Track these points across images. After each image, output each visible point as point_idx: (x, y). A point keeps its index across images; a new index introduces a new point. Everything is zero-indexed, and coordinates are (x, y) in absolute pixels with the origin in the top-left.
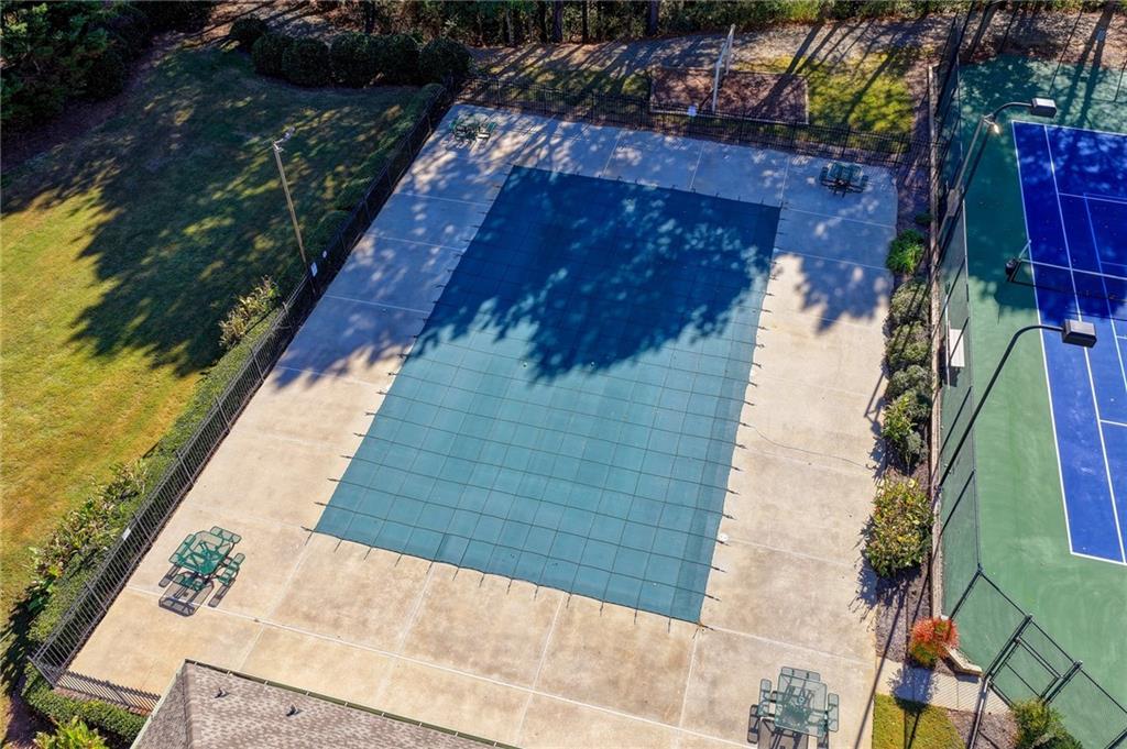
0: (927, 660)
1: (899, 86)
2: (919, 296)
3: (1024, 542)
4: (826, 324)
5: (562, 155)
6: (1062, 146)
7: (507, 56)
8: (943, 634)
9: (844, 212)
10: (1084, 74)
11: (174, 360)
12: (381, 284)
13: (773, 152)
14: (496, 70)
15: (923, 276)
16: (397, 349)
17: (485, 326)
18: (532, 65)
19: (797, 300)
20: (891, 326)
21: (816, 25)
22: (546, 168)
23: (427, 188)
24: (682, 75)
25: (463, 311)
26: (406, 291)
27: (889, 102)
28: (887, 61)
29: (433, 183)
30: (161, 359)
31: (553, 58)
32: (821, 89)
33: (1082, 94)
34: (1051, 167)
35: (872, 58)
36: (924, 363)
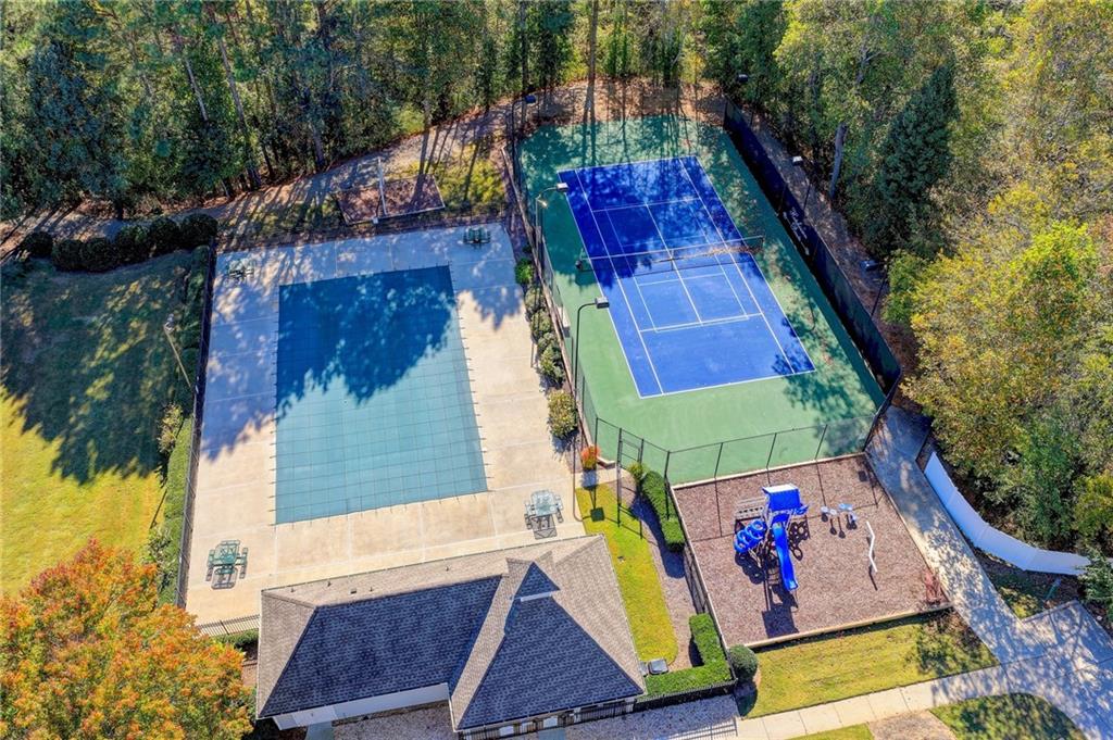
0: (591, 466)
1: (489, 166)
2: (538, 296)
3: (620, 401)
4: (497, 324)
5: (307, 267)
6: (588, 181)
7: (234, 209)
8: (593, 453)
9: (484, 257)
10: (588, 129)
11: (134, 470)
12: (238, 383)
13: (432, 231)
14: (233, 222)
15: (537, 283)
16: (269, 417)
17: (313, 387)
18: (254, 212)
19: (478, 316)
20: (529, 315)
21: (426, 133)
22: (301, 281)
23: (233, 316)
24: (357, 193)
25: (296, 383)
26: (255, 384)
27: (486, 178)
28: (477, 149)
29: (235, 312)
30: (126, 471)
31: (267, 202)
32: (445, 179)
33: (590, 143)
34: (585, 196)
35: (467, 149)
36: (551, 330)
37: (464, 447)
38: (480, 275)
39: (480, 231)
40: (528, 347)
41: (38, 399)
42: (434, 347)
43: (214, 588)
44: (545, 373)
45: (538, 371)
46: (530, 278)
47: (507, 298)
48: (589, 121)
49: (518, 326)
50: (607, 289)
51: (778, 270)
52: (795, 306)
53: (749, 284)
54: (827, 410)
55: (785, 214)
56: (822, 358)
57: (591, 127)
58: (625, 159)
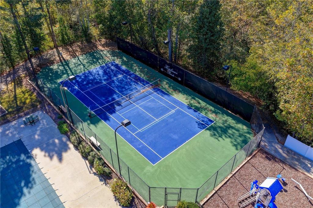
2: (77, 136)
6: (74, 82)
10: (64, 64)
13: (4, 125)
15: (73, 131)
20: (76, 148)
28: (15, 84)
33: (68, 68)
38: (40, 138)
40: (84, 164)
42: (27, 187)
44: (100, 174)
45: (95, 174)
46: (67, 129)
47: (60, 144)
50: (108, 121)
51: (172, 90)
52: (188, 101)
53: (165, 98)
55: (162, 69)
57: (66, 63)
58: (86, 70)
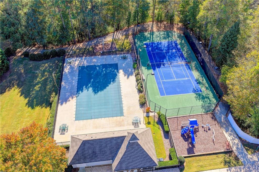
0: (148, 112)
1: (128, 41)
2: (138, 71)
3: (156, 97)
4: (128, 78)
5: (85, 62)
6: (151, 45)
7: (69, 48)
8: (149, 108)
9: (126, 62)
10: (151, 33)
11: (44, 106)
12: (68, 88)
13: (114, 55)
14: (69, 51)
15: (138, 68)
16: (75, 96)
17: (85, 90)
18: (74, 49)
19: (124, 75)
20: (136, 76)
21: (114, 33)
22: (84, 65)
23: (68, 73)
24: (98, 46)
25: (81, 89)
26: (72, 88)
27: (127, 44)
28: (125, 37)
29: (68, 72)
30: (42, 107)
31: (77, 47)
32: (118, 44)
33: (152, 37)
34: (150, 49)
35: (123, 37)
36: (140, 80)
37: (119, 105)
38: (125, 66)
39: (125, 56)
40: (135, 83)
41: (24, 89)
42: (113, 82)
43: (60, 134)
44: (139, 89)
45: (137, 89)
46: (136, 67)
47: (131, 72)
48: (152, 31)
49: (133, 78)
50: (154, 71)
51: (195, 68)
52: (198, 77)
53: (188, 71)
54: (205, 102)
55: (197, 55)
56: (204, 89)
57: (152, 33)
58: (160, 41)
